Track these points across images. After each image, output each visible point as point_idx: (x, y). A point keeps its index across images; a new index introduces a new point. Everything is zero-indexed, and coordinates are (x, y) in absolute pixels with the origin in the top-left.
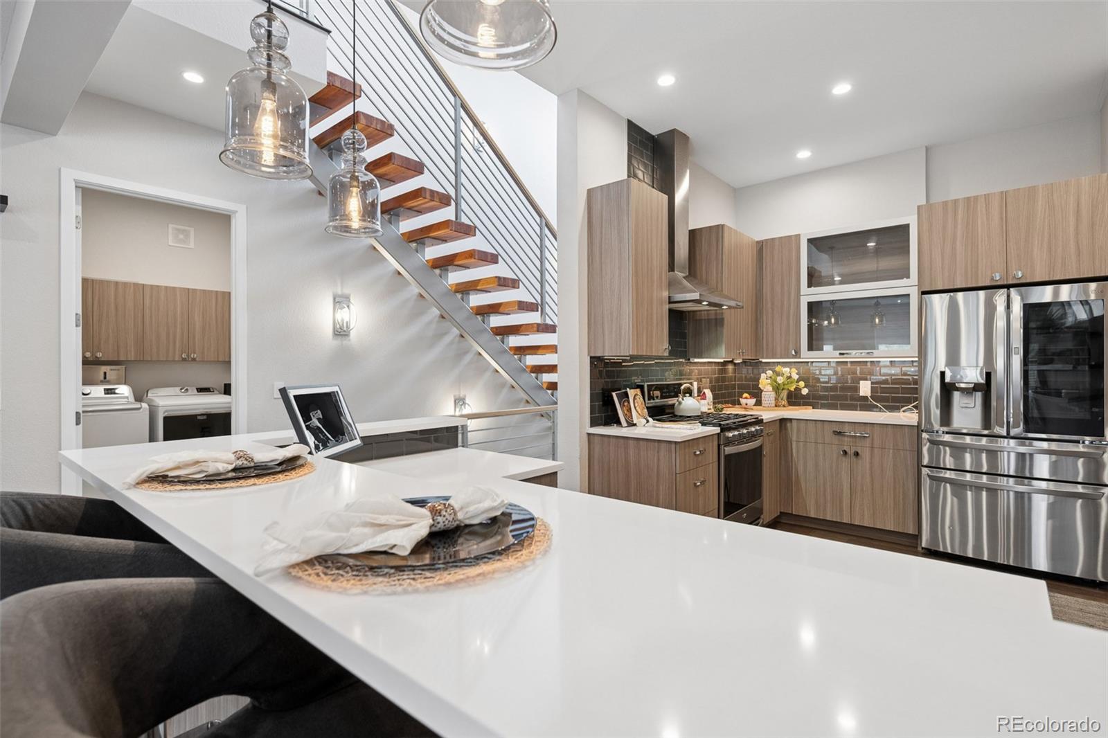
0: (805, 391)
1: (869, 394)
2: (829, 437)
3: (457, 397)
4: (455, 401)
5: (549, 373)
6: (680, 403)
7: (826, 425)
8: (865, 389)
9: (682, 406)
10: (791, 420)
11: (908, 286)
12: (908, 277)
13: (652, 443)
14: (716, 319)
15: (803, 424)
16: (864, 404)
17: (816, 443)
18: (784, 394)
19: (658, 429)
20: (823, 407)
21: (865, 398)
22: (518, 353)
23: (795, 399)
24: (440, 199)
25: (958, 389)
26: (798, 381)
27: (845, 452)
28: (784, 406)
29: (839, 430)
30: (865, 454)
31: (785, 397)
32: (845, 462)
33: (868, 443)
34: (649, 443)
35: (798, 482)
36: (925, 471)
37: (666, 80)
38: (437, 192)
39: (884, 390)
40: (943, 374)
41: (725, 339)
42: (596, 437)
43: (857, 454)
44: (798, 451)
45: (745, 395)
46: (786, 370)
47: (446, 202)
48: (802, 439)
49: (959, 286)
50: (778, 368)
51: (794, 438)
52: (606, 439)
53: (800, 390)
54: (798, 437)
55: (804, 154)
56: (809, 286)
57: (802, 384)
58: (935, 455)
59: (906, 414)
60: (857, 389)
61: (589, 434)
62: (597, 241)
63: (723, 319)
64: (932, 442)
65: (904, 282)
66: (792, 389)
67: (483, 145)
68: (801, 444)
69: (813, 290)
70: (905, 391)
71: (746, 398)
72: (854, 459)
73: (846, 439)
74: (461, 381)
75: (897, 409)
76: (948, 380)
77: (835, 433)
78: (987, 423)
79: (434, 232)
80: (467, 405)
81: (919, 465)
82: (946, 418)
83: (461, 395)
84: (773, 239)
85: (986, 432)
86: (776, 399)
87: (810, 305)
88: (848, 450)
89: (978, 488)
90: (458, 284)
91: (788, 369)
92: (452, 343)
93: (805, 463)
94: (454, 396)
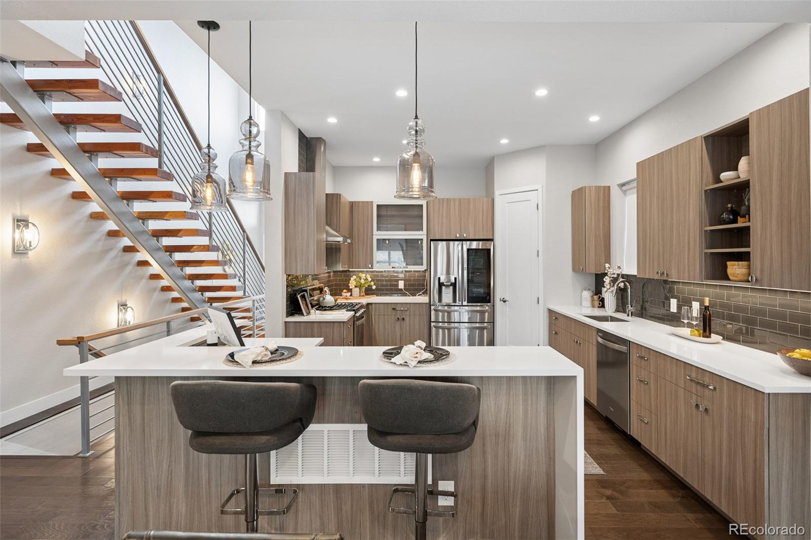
0: (374, 287)
1: (403, 288)
2: (390, 310)
3: (120, 302)
4: (119, 306)
5: (206, 280)
6: (324, 299)
7: (389, 306)
8: (401, 285)
9: (325, 301)
10: (371, 304)
11: (421, 235)
12: (422, 231)
13: (329, 324)
14: (336, 248)
15: (377, 305)
16: (401, 292)
17: (384, 315)
18: (363, 289)
19: (323, 315)
20: (385, 295)
21: (401, 290)
22: (181, 265)
23: (369, 291)
24: (152, 153)
25: (444, 285)
26: (370, 282)
27: (398, 319)
28: (363, 296)
29: (394, 307)
30: (407, 319)
31: (364, 291)
32: (398, 324)
33: (408, 313)
34: (327, 324)
35: (375, 336)
36: (433, 324)
37: (332, 120)
38: (150, 147)
39: (410, 285)
40: (439, 278)
41: (341, 260)
42: (291, 324)
43: (403, 319)
44: (375, 320)
45: (345, 291)
46: (363, 276)
47: (155, 155)
48: (377, 314)
49: (444, 238)
50: (360, 274)
51: (373, 313)
52: (298, 324)
53: (372, 286)
54: (375, 313)
55: (376, 160)
56: (377, 231)
57: (372, 283)
58: (437, 316)
59: (419, 297)
60: (397, 285)
61: (285, 322)
62: (291, 205)
63: (340, 249)
64: (435, 310)
65: (420, 232)
66: (367, 286)
67: (143, 95)
68: (377, 316)
69: (379, 232)
70: (418, 285)
71: (346, 292)
72: (402, 322)
73: (398, 312)
74: (122, 289)
75: (414, 295)
76: (441, 281)
77: (393, 309)
78: (455, 301)
79: (138, 175)
80: (129, 309)
81: (430, 321)
82: (440, 300)
83: (123, 301)
84: (359, 202)
85: (453, 304)
86: (360, 292)
87: (378, 240)
88: (399, 317)
89: (443, 328)
90: (139, 213)
91: (364, 275)
92: (115, 257)
93: (379, 326)
94: (118, 302)
